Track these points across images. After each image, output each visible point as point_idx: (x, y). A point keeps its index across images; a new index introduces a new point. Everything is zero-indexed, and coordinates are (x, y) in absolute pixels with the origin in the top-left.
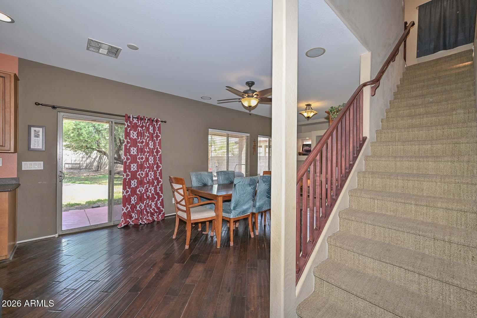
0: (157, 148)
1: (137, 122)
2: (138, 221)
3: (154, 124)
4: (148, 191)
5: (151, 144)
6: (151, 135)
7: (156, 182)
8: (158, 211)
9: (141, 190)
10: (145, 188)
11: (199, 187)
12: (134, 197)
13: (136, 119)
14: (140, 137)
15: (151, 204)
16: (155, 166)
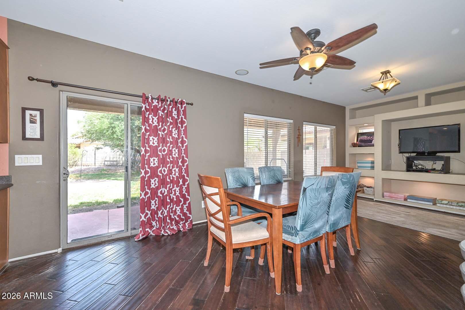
0: (182, 137)
1: (157, 104)
2: (160, 231)
3: (179, 107)
4: (172, 193)
5: (175, 132)
6: (174, 121)
7: (181, 181)
8: (184, 217)
9: (163, 192)
10: (168, 189)
11: (236, 188)
12: (154, 200)
13: (157, 101)
14: (161, 123)
15: (176, 209)
16: (180, 161)
